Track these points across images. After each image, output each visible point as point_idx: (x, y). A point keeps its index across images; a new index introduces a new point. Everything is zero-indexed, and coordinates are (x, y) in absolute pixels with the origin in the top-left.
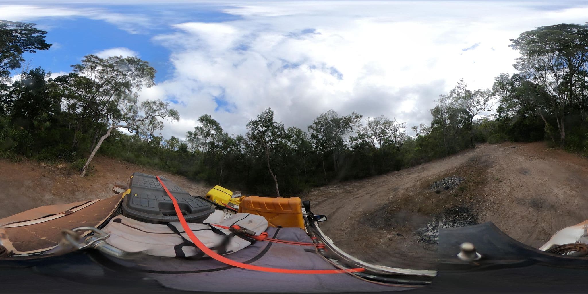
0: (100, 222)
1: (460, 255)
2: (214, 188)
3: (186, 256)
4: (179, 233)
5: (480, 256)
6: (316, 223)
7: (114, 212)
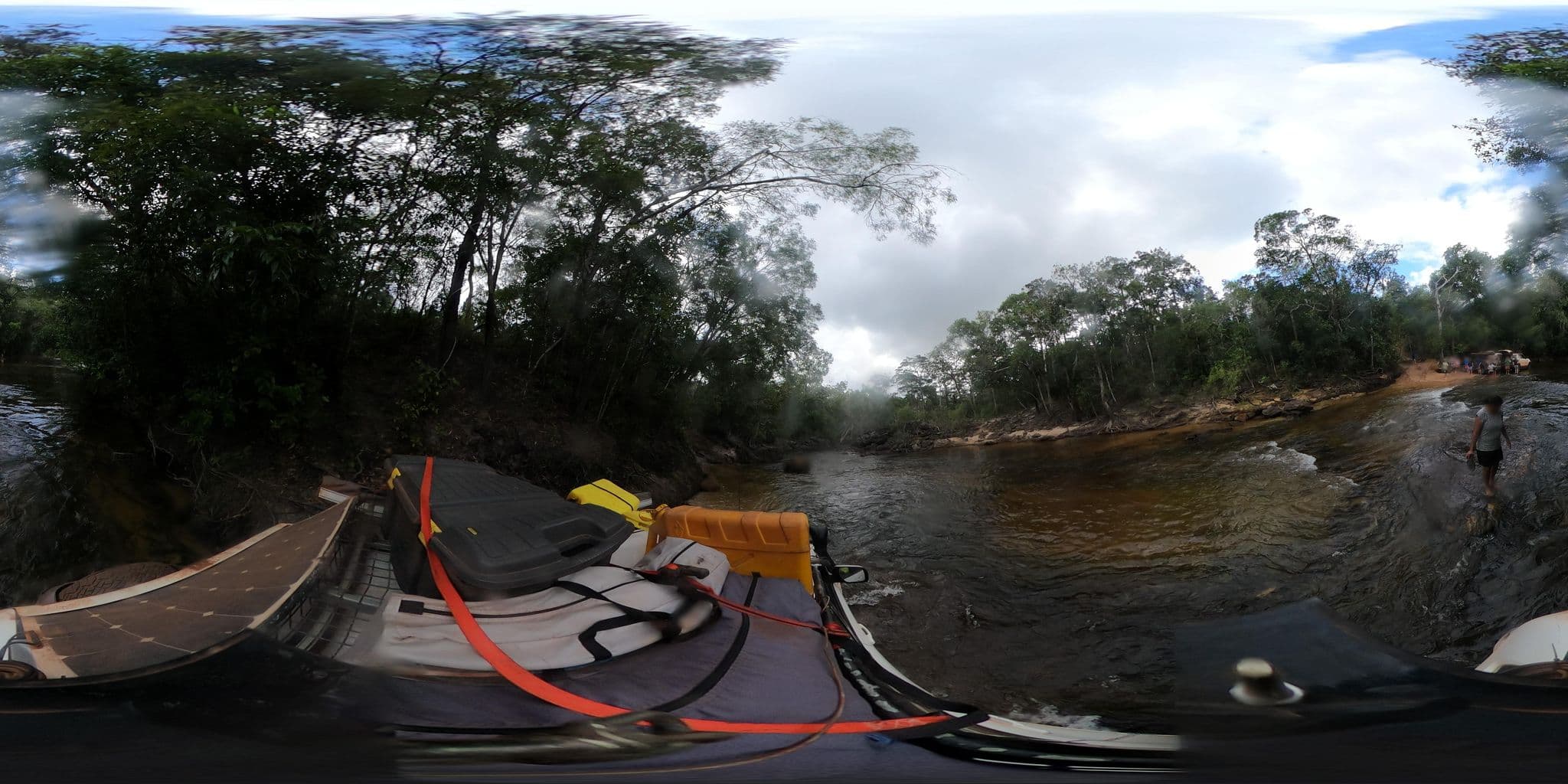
0: (291, 586)
1: (1239, 692)
2: (597, 483)
3: (614, 654)
4: (598, 596)
5: (1298, 692)
6: (838, 587)
7: (326, 555)
